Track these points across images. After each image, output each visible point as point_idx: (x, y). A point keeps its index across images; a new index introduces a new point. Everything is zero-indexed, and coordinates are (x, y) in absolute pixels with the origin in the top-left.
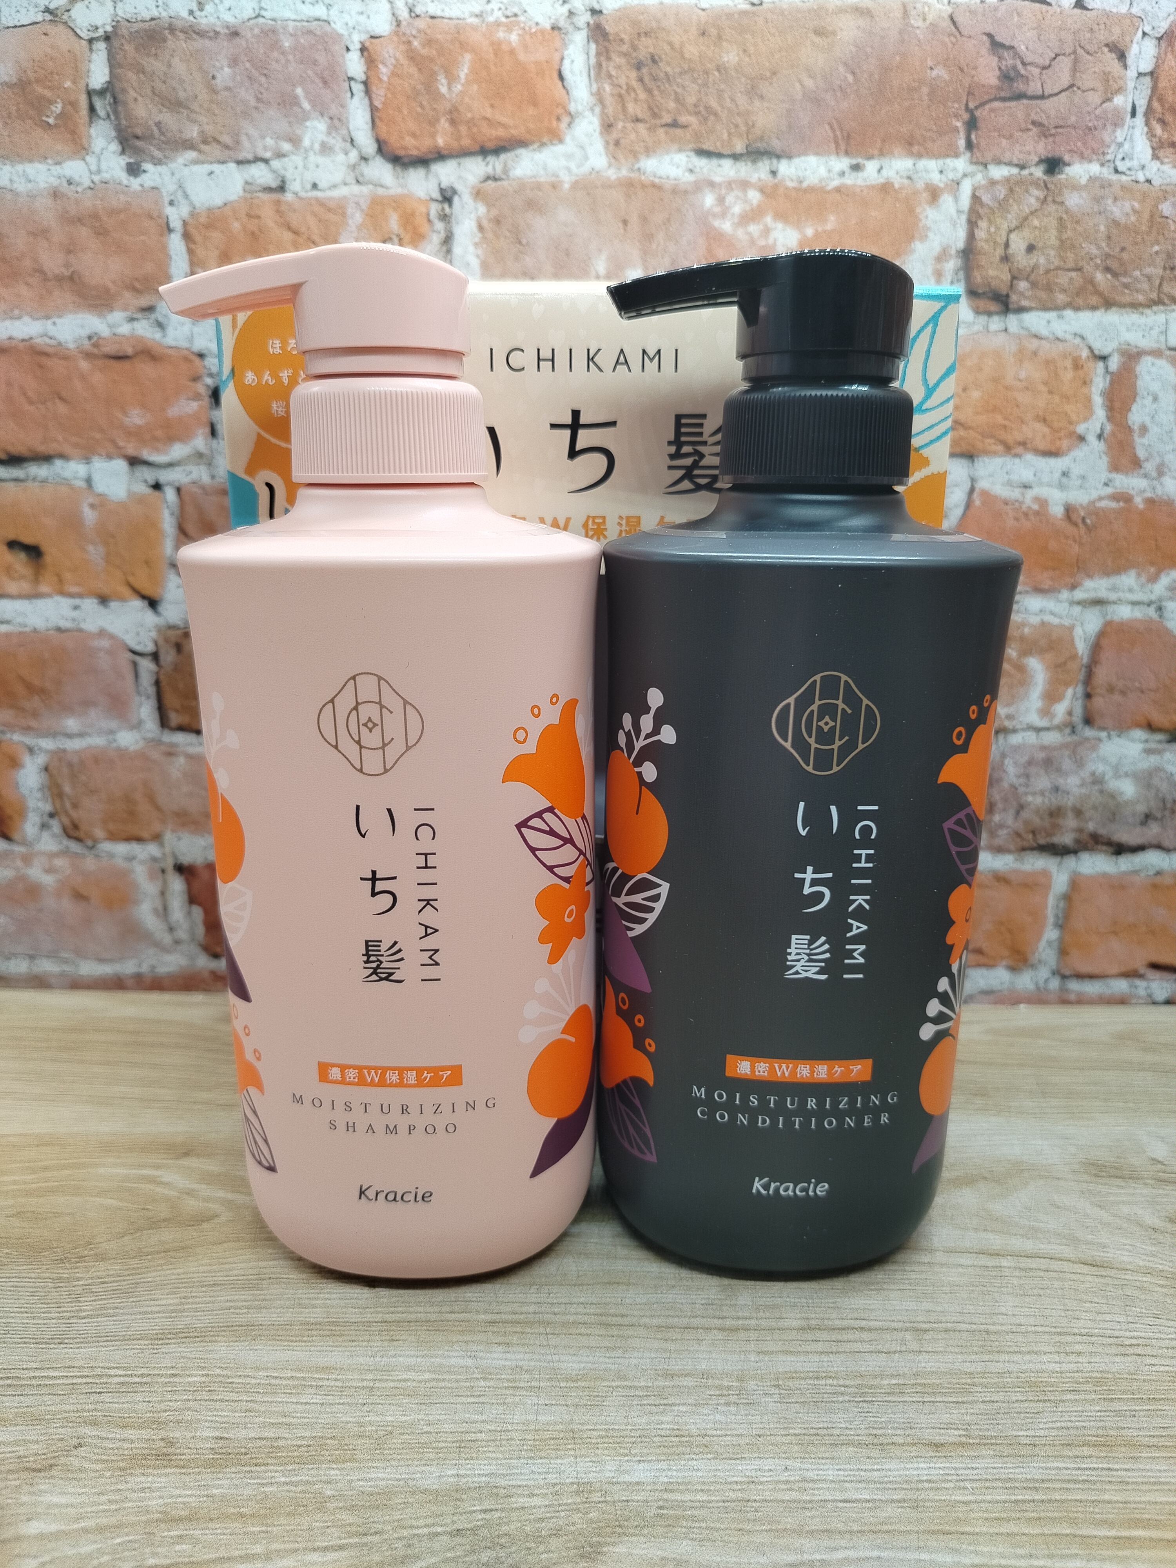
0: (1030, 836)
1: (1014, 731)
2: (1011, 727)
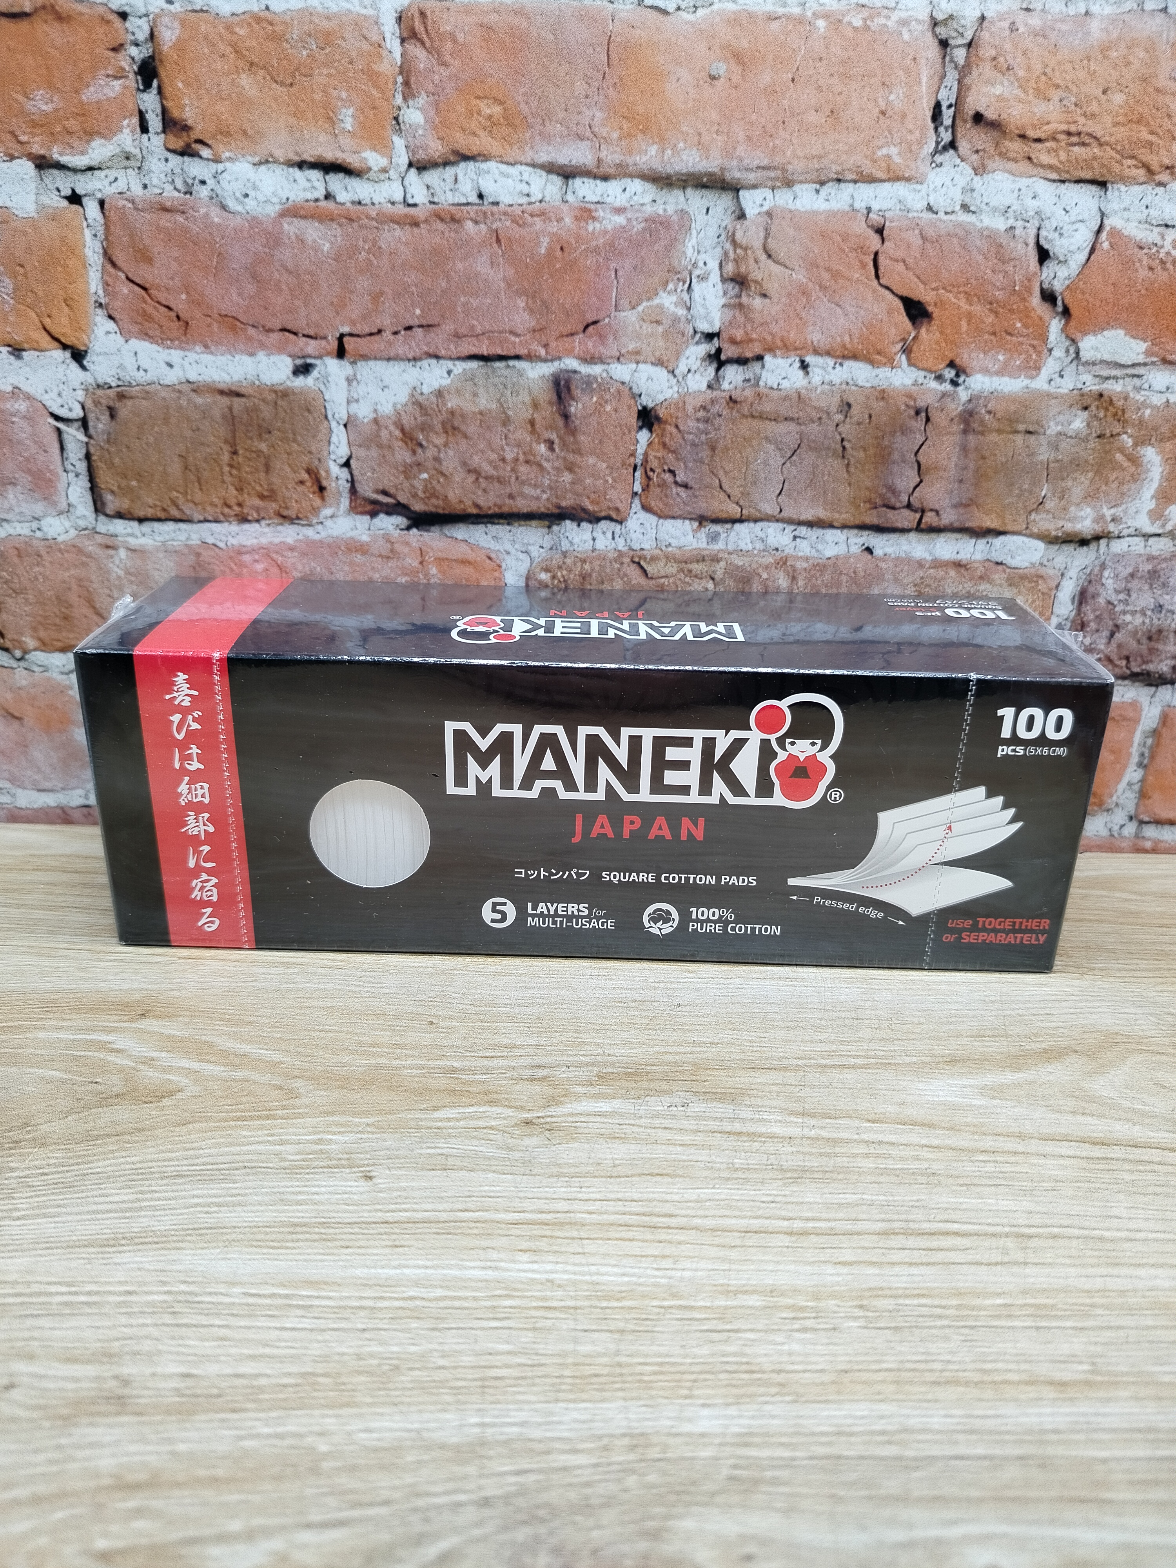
0: (1124, 663)
1: (1119, 537)
2: (1116, 533)
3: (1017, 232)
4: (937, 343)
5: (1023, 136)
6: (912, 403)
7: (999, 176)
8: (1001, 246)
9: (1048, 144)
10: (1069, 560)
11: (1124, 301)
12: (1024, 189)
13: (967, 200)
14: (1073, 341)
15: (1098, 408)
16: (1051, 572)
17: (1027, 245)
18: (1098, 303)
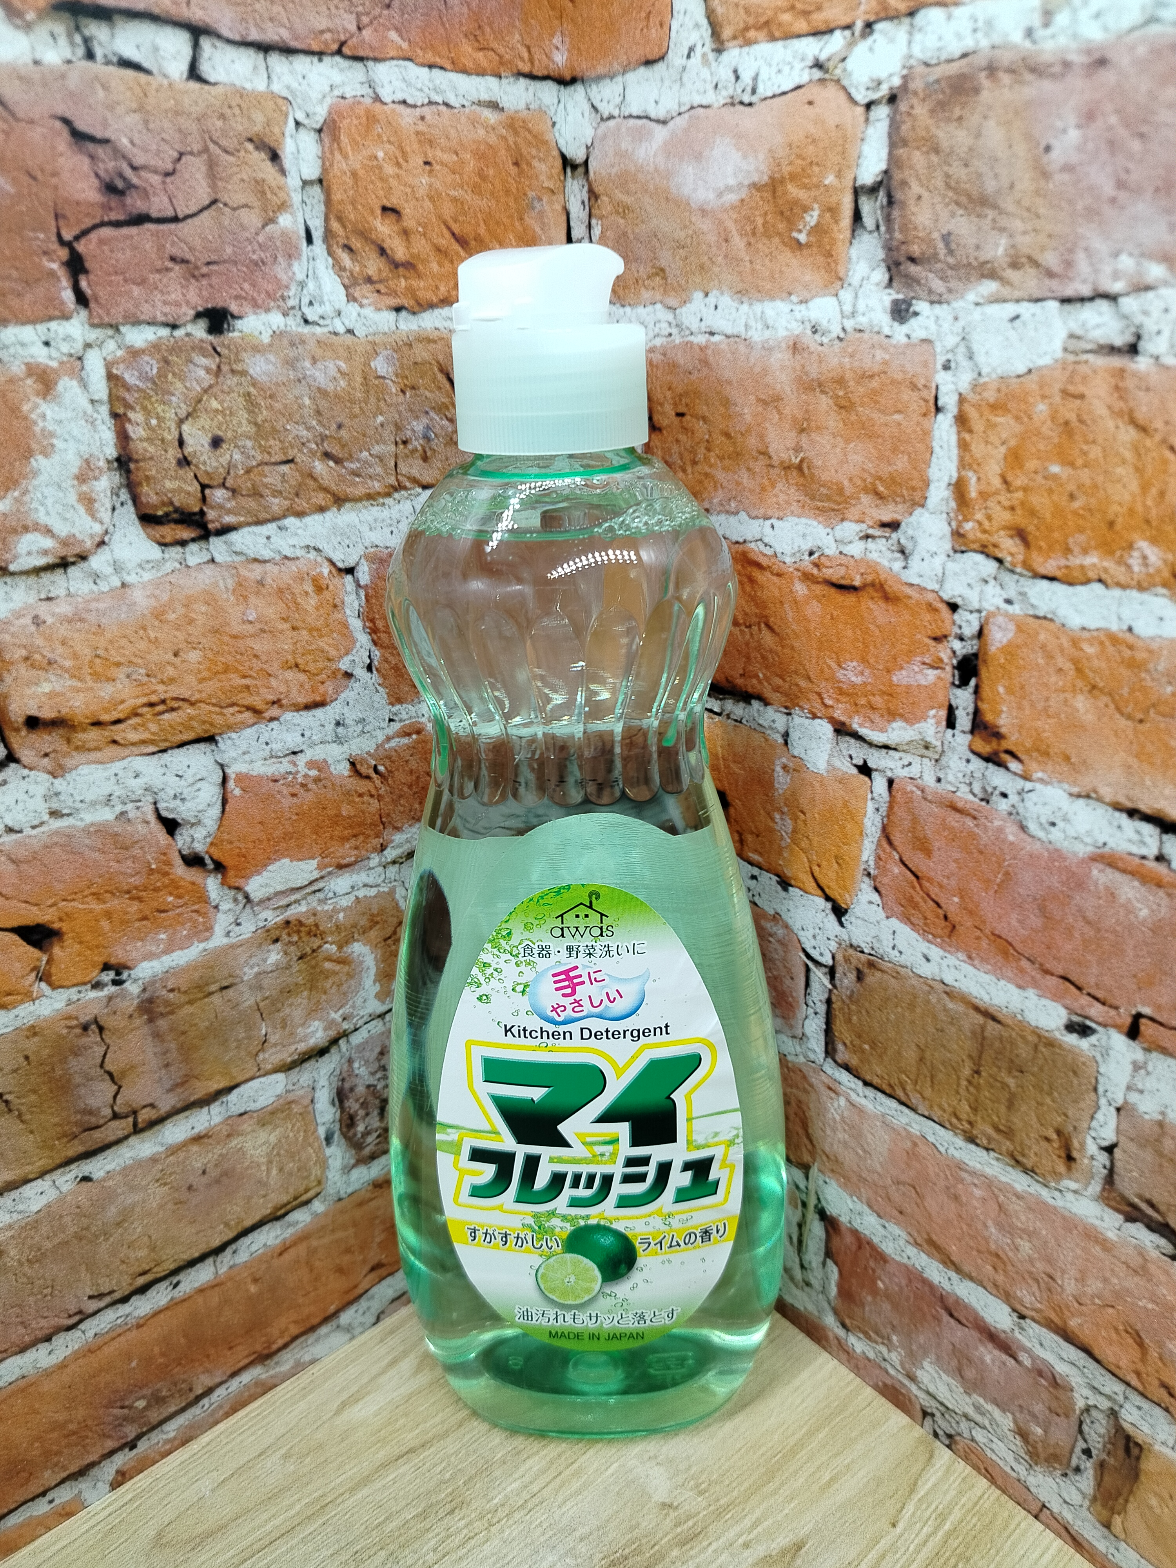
3: (131, 815)
4: (79, 955)
5: (97, 724)
6: (75, 1022)
7: (84, 770)
8: (117, 835)
9: (130, 722)
10: (315, 1074)
11: (278, 833)
12: (121, 773)
13: (55, 806)
14: (238, 889)
15: (289, 935)
16: (301, 1093)
17: (147, 823)
18: (251, 845)
